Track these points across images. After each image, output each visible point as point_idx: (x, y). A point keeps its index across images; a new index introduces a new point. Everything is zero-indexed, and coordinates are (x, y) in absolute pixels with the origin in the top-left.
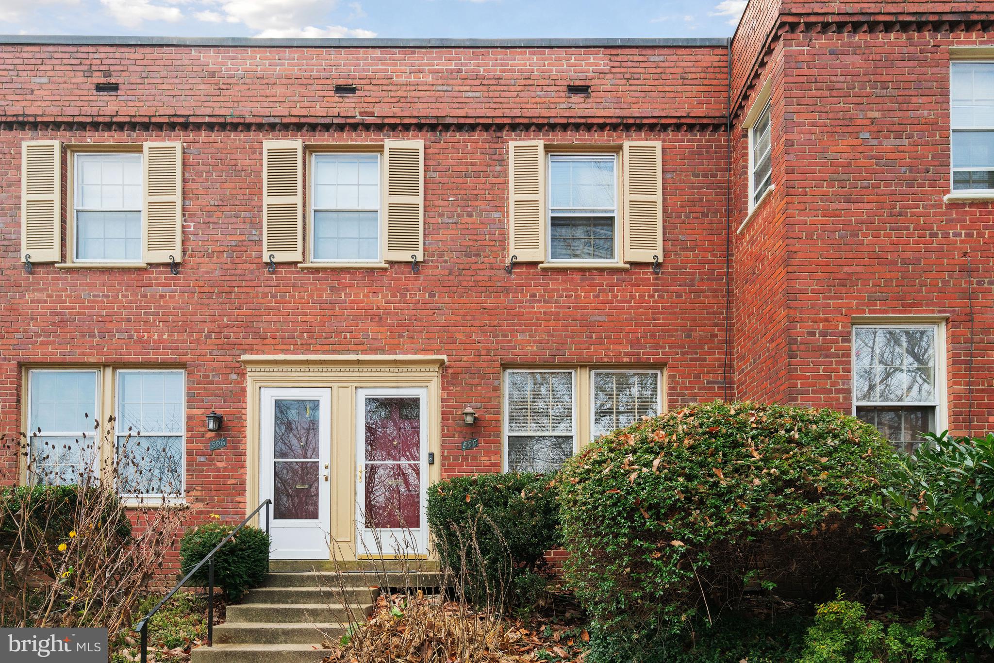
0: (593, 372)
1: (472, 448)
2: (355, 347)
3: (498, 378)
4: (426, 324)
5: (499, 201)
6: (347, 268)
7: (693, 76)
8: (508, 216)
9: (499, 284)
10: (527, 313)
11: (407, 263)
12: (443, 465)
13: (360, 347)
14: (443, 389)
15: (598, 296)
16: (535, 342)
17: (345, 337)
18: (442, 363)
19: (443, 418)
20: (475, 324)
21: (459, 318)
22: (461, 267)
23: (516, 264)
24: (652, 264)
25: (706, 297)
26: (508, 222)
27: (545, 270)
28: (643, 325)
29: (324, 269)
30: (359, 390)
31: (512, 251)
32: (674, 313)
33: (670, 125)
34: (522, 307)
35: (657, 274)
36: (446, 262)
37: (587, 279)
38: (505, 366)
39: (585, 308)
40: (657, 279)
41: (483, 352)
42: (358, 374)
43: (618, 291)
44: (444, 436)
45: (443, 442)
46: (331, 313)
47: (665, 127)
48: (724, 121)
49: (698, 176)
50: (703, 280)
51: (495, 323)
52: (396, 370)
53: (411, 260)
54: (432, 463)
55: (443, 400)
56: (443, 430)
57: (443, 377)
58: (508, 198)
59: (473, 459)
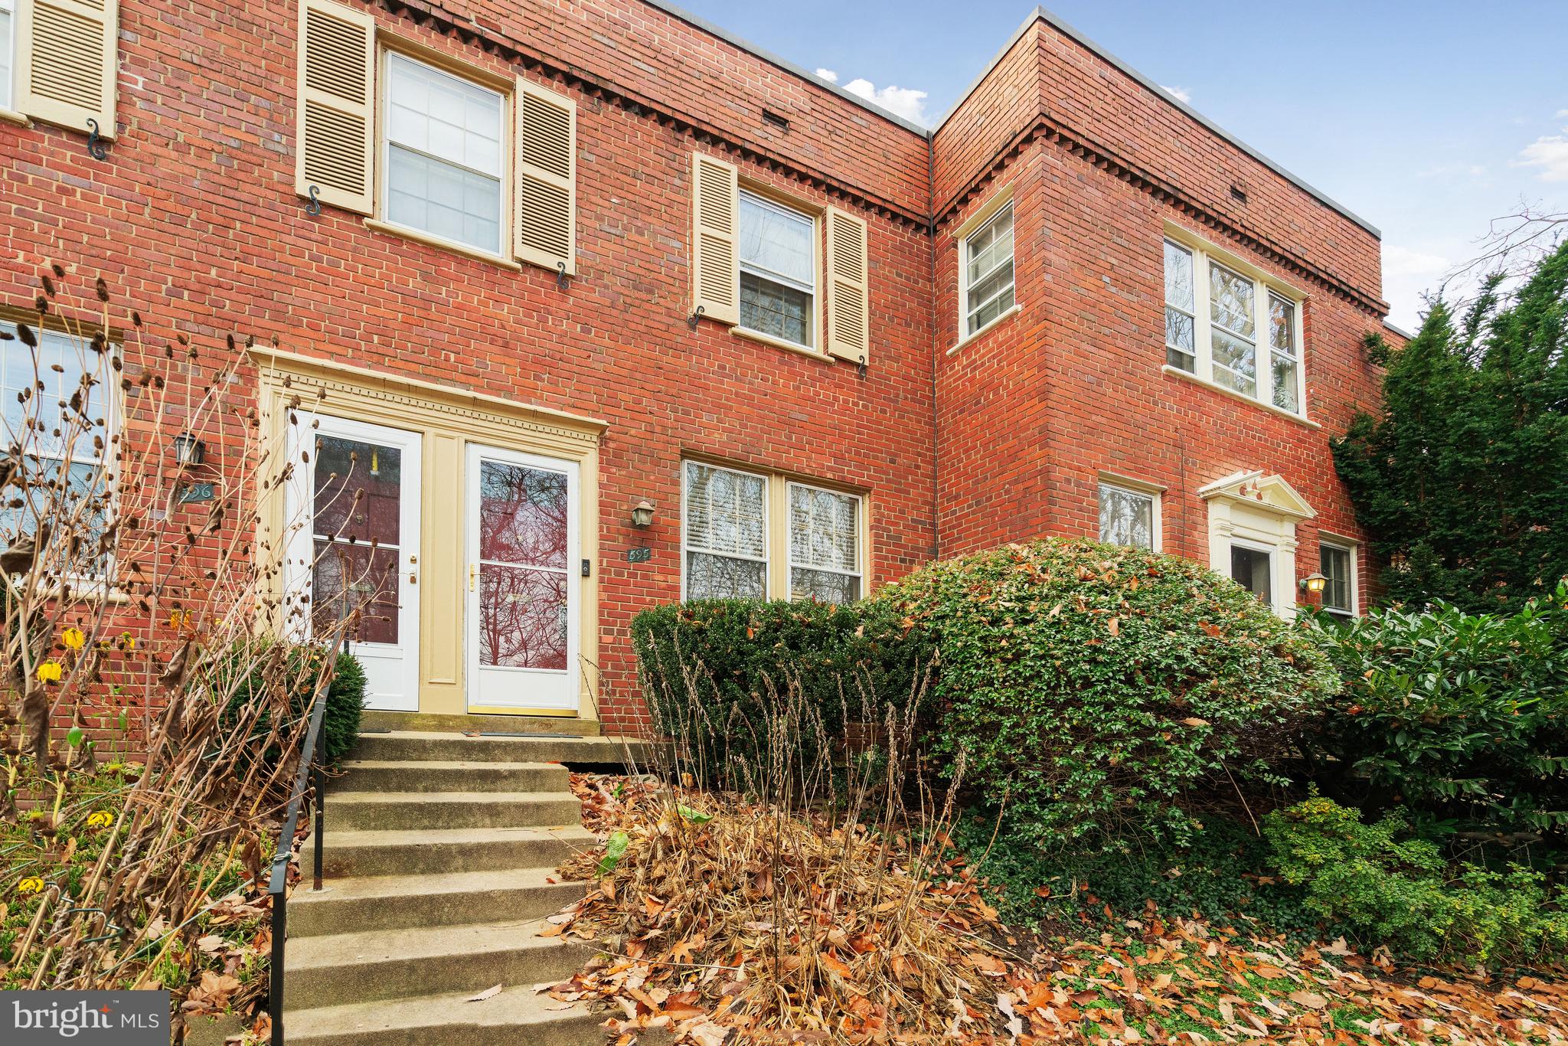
0: (790, 483)
1: (642, 560)
2: (464, 378)
3: (678, 468)
4: (576, 369)
5: (680, 226)
6: (452, 250)
7: (896, 159)
8: (691, 250)
9: (679, 339)
10: (714, 388)
11: (549, 271)
12: (601, 581)
13: (472, 380)
14: (602, 470)
15: (798, 388)
16: (725, 430)
17: (447, 359)
18: (602, 429)
19: (601, 512)
20: (648, 386)
21: (624, 372)
22: (628, 300)
23: (701, 319)
24: (858, 365)
25: (910, 419)
26: (691, 258)
27: (738, 337)
28: (848, 437)
29: (413, 241)
30: (471, 446)
31: (698, 300)
32: (879, 431)
33: (874, 205)
34: (708, 379)
35: (862, 378)
36: (606, 287)
37: (786, 364)
38: (685, 455)
39: (785, 400)
40: (861, 384)
41: (658, 429)
42: (471, 421)
43: (821, 388)
44: (602, 537)
45: (602, 547)
46: (422, 313)
47: (868, 206)
48: (926, 223)
49: (900, 276)
50: (906, 398)
51: (674, 391)
52: (533, 427)
53: (557, 268)
54: (586, 574)
55: (601, 486)
56: (601, 529)
57: (602, 452)
58: (691, 227)
59: (644, 577)
